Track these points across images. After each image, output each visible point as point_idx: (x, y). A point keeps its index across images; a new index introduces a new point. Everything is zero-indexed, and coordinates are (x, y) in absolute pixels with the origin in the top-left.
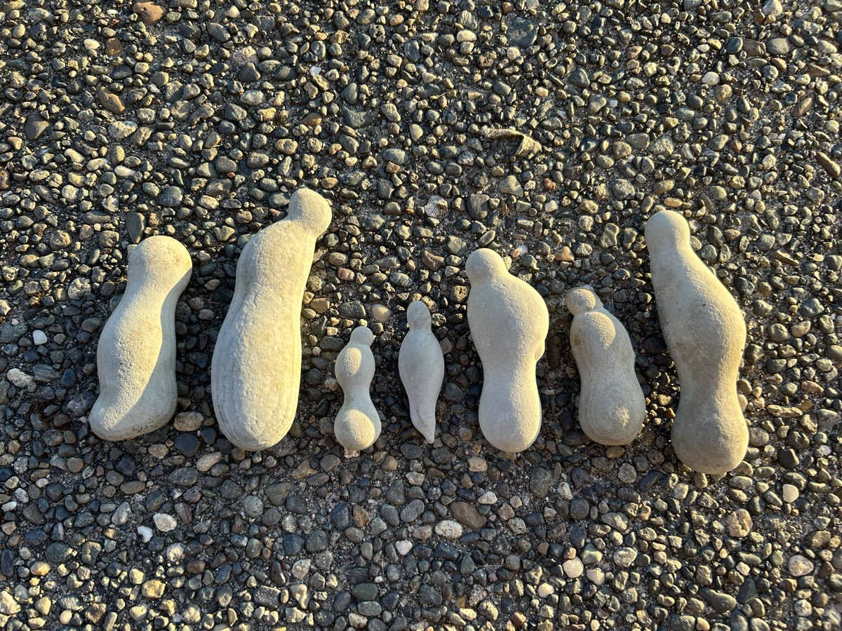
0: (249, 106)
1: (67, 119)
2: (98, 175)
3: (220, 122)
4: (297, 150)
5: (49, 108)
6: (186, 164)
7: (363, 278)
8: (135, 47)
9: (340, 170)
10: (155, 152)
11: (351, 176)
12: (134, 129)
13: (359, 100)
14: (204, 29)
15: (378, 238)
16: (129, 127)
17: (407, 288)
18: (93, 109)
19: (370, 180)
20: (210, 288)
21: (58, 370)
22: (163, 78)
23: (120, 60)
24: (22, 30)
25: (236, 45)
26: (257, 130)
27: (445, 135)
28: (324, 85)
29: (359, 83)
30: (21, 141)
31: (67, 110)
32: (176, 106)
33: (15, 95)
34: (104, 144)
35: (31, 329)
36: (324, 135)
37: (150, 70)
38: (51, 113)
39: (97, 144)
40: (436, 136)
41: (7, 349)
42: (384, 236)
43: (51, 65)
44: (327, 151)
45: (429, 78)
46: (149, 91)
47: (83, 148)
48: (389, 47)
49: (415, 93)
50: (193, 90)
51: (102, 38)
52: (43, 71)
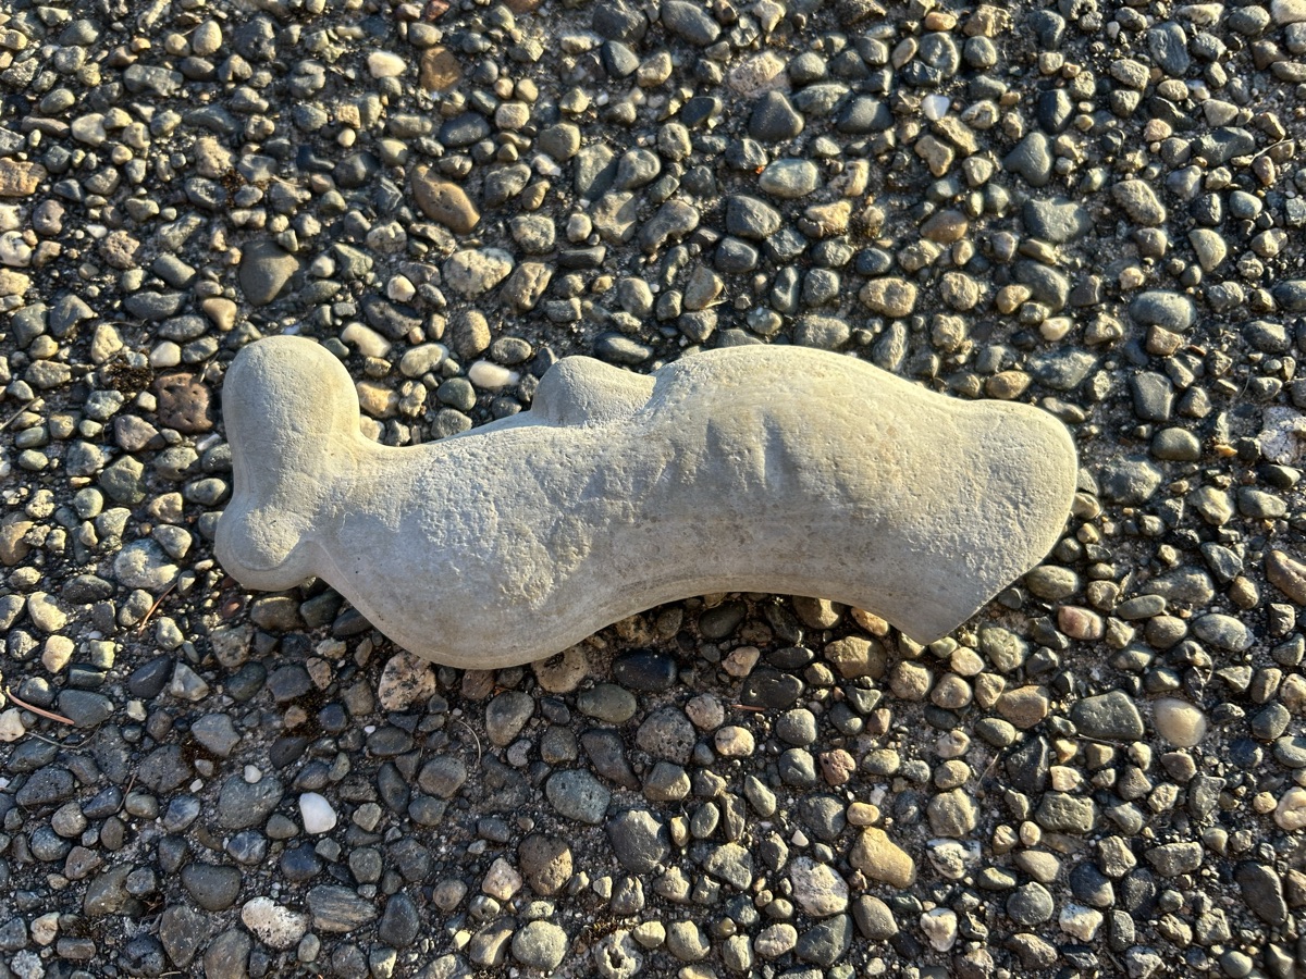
0: (783, 199)
1: (343, 248)
2: (429, 387)
3: (718, 243)
4: (916, 306)
5: (296, 224)
6: (645, 353)
7: (1126, 633)
8: (493, 68)
9: (1030, 350)
10: (564, 324)
11: (1063, 365)
12: (507, 267)
13: (1057, 175)
14: (654, 16)
15: (1153, 523)
16: (495, 264)
17: (1241, 654)
18: (404, 223)
19: (1109, 371)
20: (735, 671)
21: (372, 901)
22: (567, 141)
23: (460, 99)
24: (214, 37)
25: (736, 51)
26: (811, 259)
27: (1282, 253)
28: (967, 140)
29: (1050, 130)
30: (232, 308)
31: (340, 228)
32: (605, 207)
33: (212, 194)
34: (436, 308)
35: (292, 794)
36: (979, 264)
37: (532, 120)
38: (301, 236)
39: (420, 308)
40: (1262, 256)
41: (239, 847)
42: (1168, 517)
43: (293, 119)
44: (992, 305)
45: (1224, 112)
46: (535, 171)
47: (389, 320)
48: (1115, 43)
49: (1195, 150)
50: (645, 165)
51: (411, 48)
52: (275, 135)
